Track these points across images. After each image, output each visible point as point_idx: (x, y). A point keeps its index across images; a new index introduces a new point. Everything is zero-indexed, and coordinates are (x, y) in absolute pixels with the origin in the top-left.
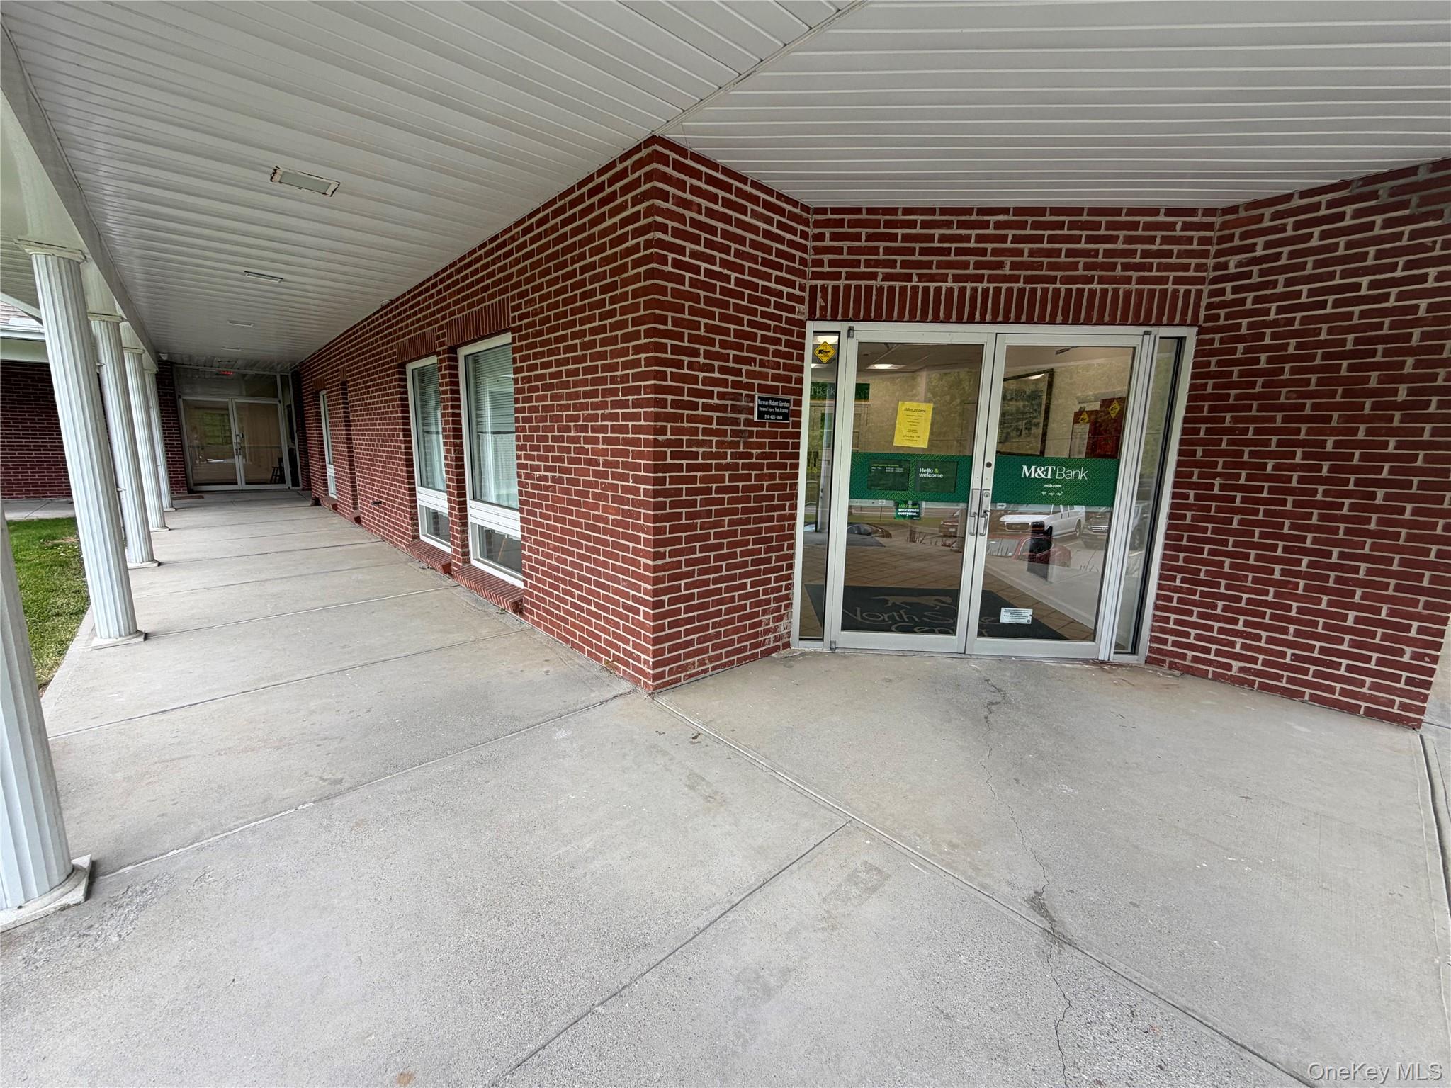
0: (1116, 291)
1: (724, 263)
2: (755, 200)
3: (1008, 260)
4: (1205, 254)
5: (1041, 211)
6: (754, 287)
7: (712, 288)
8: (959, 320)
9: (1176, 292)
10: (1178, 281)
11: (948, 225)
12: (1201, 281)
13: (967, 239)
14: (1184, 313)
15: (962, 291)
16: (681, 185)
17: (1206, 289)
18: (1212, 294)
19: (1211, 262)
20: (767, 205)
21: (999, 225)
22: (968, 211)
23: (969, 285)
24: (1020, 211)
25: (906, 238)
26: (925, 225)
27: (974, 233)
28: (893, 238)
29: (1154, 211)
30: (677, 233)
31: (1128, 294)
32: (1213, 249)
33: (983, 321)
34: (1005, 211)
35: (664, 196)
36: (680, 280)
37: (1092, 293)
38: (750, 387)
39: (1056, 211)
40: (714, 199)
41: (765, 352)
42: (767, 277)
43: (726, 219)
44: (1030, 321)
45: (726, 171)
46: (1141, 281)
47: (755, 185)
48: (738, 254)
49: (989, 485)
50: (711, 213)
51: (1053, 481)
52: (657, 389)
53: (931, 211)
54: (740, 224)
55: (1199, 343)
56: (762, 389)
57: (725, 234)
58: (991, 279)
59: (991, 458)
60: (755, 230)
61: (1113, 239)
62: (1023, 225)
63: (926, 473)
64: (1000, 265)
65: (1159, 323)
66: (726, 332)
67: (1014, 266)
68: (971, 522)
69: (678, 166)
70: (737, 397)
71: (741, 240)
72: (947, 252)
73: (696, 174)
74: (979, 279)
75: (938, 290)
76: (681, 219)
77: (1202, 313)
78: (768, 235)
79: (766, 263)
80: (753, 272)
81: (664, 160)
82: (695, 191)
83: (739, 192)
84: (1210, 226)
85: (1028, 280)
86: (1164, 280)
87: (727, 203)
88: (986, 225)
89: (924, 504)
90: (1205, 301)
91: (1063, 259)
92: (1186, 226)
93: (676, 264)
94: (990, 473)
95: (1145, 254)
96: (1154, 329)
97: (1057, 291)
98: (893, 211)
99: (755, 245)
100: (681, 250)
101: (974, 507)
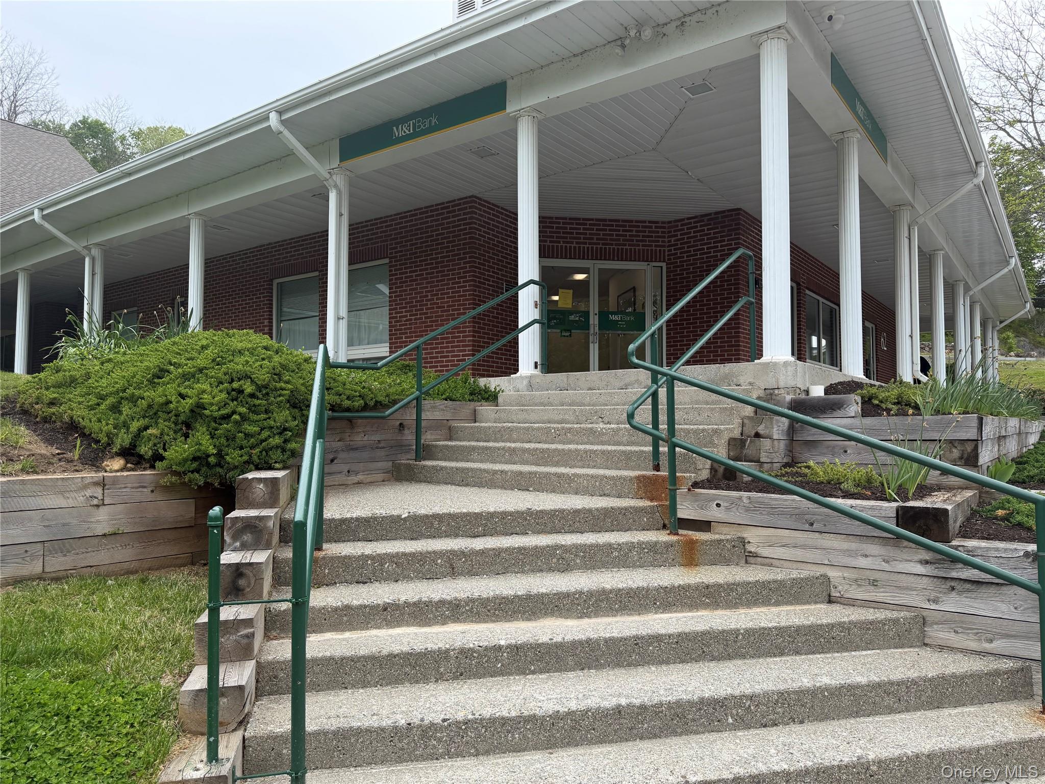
0: (635, 249)
1: (493, 235)
2: (502, 213)
3: (595, 237)
4: (664, 237)
5: (605, 220)
6: (502, 243)
7: (489, 243)
8: (579, 258)
9: (656, 250)
10: (656, 246)
11: (572, 224)
12: (664, 246)
13: (580, 229)
14: (660, 258)
15: (579, 247)
16: (480, 210)
17: (666, 249)
18: (669, 251)
19: (666, 240)
20: (506, 215)
21: (590, 225)
22: (579, 219)
23: (582, 246)
24: (597, 220)
25: (557, 228)
26: (564, 223)
27: (582, 227)
28: (553, 227)
29: (645, 222)
30: (480, 225)
31: (639, 250)
32: (666, 235)
33: (588, 259)
34: (592, 220)
35: (476, 213)
36: (480, 240)
37: (626, 249)
38: (502, 280)
39: (611, 220)
40: (489, 214)
41: (506, 267)
42: (507, 240)
43: (493, 220)
44: (605, 259)
45: (493, 205)
46: (643, 246)
47: (502, 208)
48: (497, 232)
49: (597, 322)
50: (489, 218)
51: (621, 321)
52: (474, 276)
53: (565, 219)
54: (498, 222)
55: (667, 268)
56: (506, 281)
57: (493, 225)
58: (590, 244)
59: (597, 311)
60: (502, 224)
61: (631, 231)
62: (599, 225)
63: (572, 318)
64: (592, 239)
65: (652, 261)
66: (494, 259)
67: (597, 239)
68: (591, 338)
69: (480, 204)
70: (498, 283)
71: (498, 227)
72: (572, 233)
73: (484, 206)
74: (585, 243)
75: (570, 247)
76: (480, 220)
77: (666, 258)
78: (507, 225)
79: (506, 235)
80: (502, 238)
81: (476, 202)
82: (484, 211)
83: (497, 211)
84: (664, 228)
85: (603, 244)
86: (651, 246)
87: (494, 215)
88: (586, 224)
89: (573, 331)
90: (666, 253)
91: (615, 237)
92: (656, 227)
93: (479, 235)
94: (597, 317)
95: (643, 236)
96: (651, 263)
97: (614, 249)
98: (551, 218)
99: (502, 229)
100: (480, 230)
101: (592, 331)
